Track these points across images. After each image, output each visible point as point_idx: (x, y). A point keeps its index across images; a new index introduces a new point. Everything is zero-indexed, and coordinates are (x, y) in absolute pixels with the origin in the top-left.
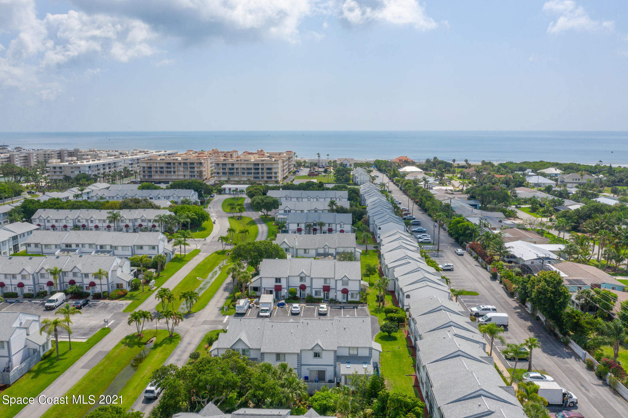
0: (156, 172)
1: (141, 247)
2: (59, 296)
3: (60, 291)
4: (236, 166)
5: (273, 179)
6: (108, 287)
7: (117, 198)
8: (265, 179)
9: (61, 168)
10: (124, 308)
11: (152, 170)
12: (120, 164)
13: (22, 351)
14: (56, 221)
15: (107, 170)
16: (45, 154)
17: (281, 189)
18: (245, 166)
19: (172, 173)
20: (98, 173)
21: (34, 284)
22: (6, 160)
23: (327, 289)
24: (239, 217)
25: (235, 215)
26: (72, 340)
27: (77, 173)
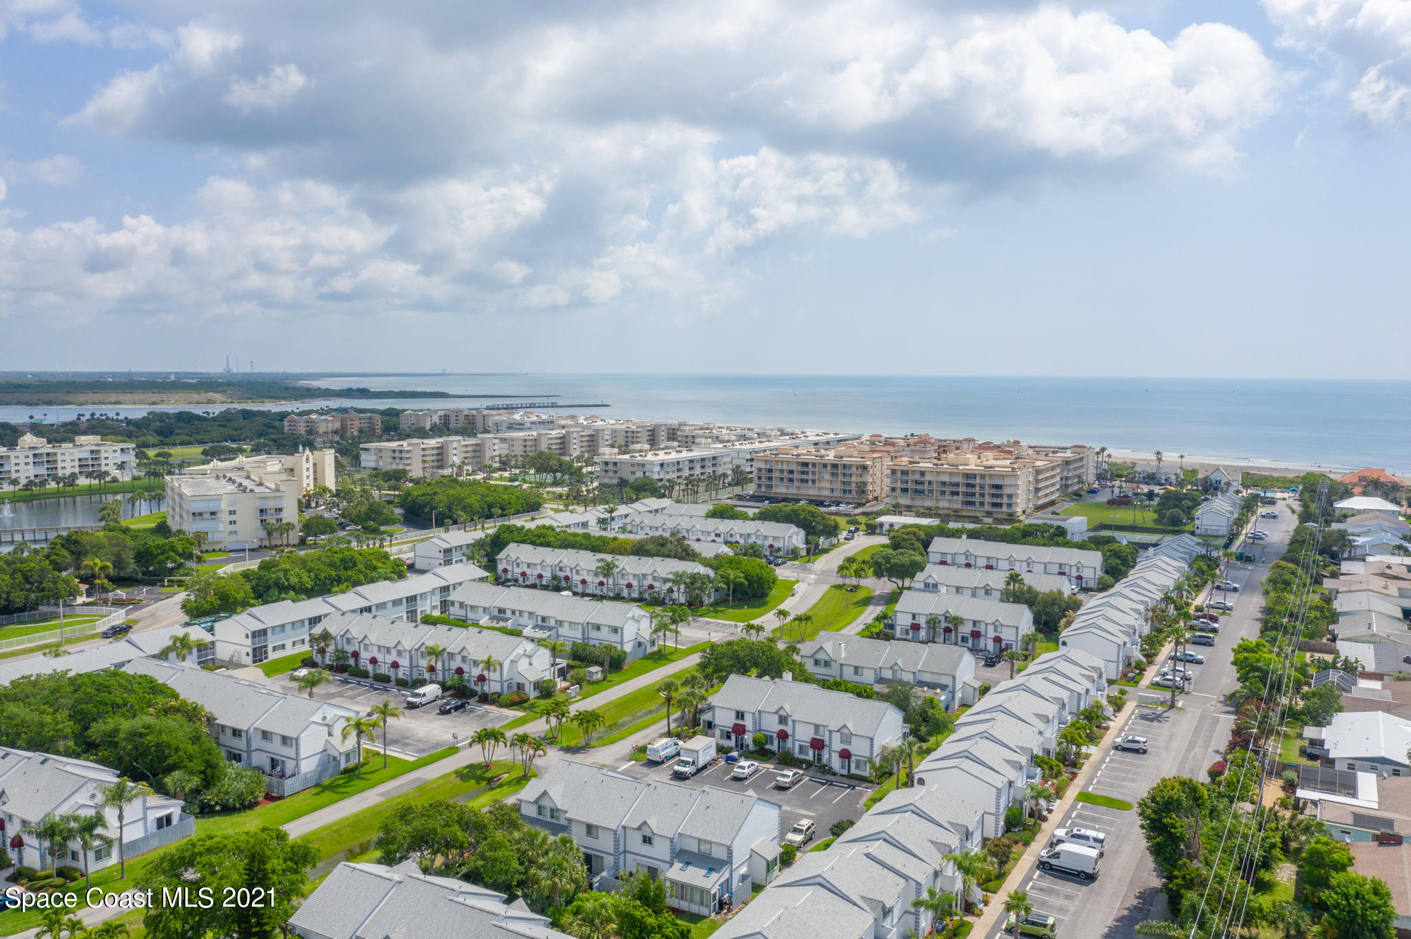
0: (782, 479)
1: (598, 628)
2: (431, 690)
3: (438, 683)
4: (928, 477)
5: (1005, 509)
6: (502, 686)
7: (664, 529)
8: (987, 508)
9: (615, 464)
10: (508, 721)
11: (774, 475)
12: (725, 460)
13: (318, 756)
14: (529, 565)
15: (698, 471)
16: (627, 432)
17: (964, 537)
18: (946, 479)
19: (810, 483)
20: (678, 477)
21: (411, 667)
22: (558, 441)
23: (818, 745)
24: (854, 586)
25: (848, 581)
26: (388, 753)
27: (639, 474)
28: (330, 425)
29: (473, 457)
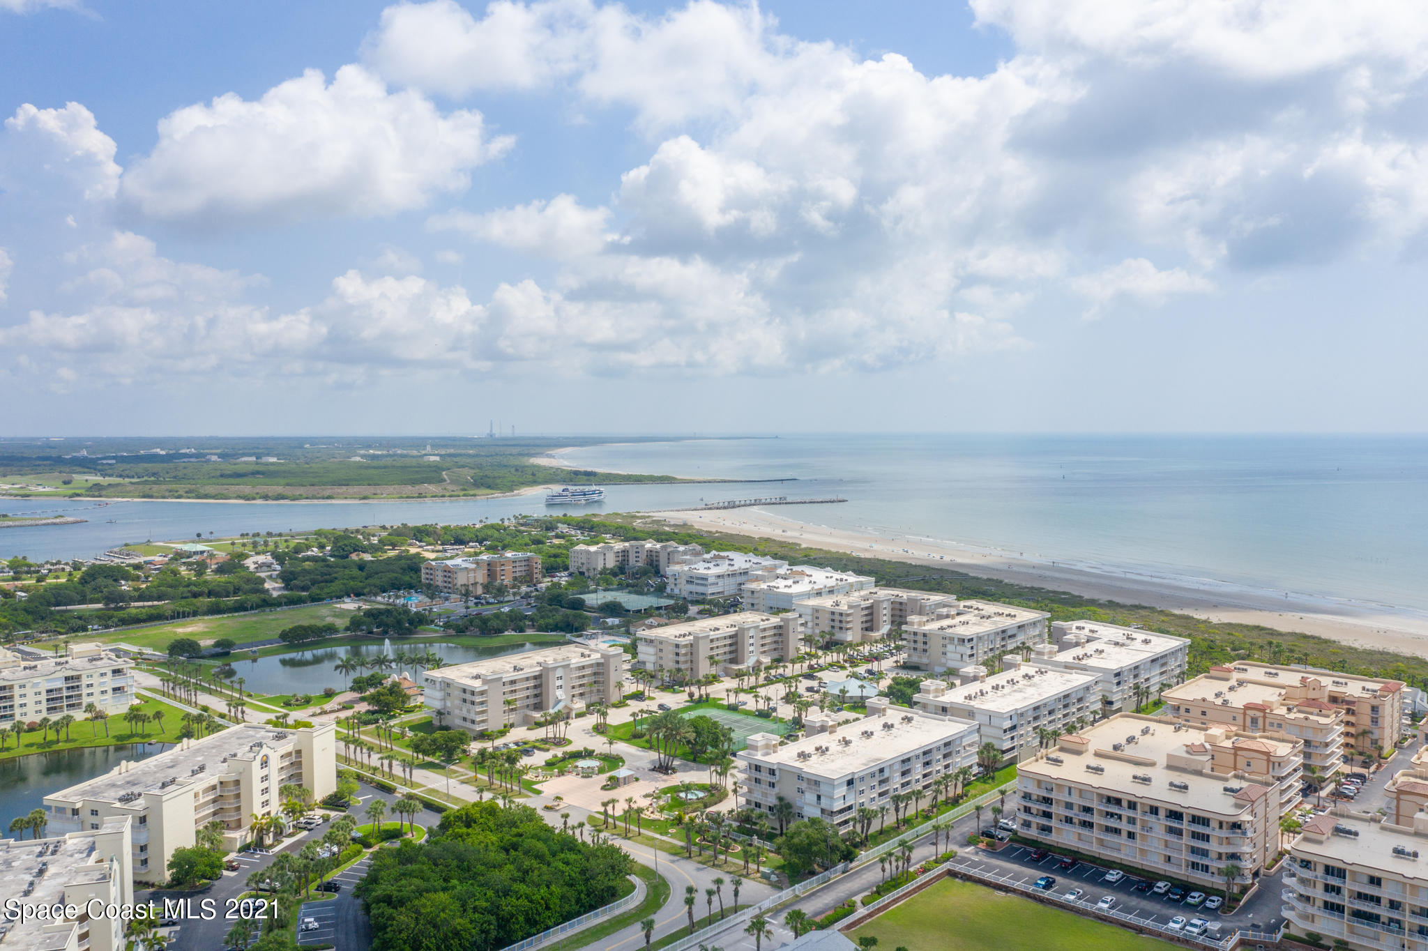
0: (1070, 820)
4: (1388, 892)
9: (772, 771)
11: (1054, 808)
19: (1124, 838)
27: (810, 797)
28: (471, 575)
29: (591, 684)
